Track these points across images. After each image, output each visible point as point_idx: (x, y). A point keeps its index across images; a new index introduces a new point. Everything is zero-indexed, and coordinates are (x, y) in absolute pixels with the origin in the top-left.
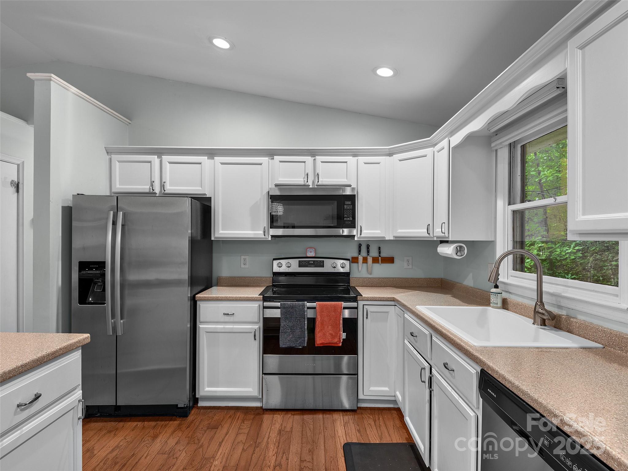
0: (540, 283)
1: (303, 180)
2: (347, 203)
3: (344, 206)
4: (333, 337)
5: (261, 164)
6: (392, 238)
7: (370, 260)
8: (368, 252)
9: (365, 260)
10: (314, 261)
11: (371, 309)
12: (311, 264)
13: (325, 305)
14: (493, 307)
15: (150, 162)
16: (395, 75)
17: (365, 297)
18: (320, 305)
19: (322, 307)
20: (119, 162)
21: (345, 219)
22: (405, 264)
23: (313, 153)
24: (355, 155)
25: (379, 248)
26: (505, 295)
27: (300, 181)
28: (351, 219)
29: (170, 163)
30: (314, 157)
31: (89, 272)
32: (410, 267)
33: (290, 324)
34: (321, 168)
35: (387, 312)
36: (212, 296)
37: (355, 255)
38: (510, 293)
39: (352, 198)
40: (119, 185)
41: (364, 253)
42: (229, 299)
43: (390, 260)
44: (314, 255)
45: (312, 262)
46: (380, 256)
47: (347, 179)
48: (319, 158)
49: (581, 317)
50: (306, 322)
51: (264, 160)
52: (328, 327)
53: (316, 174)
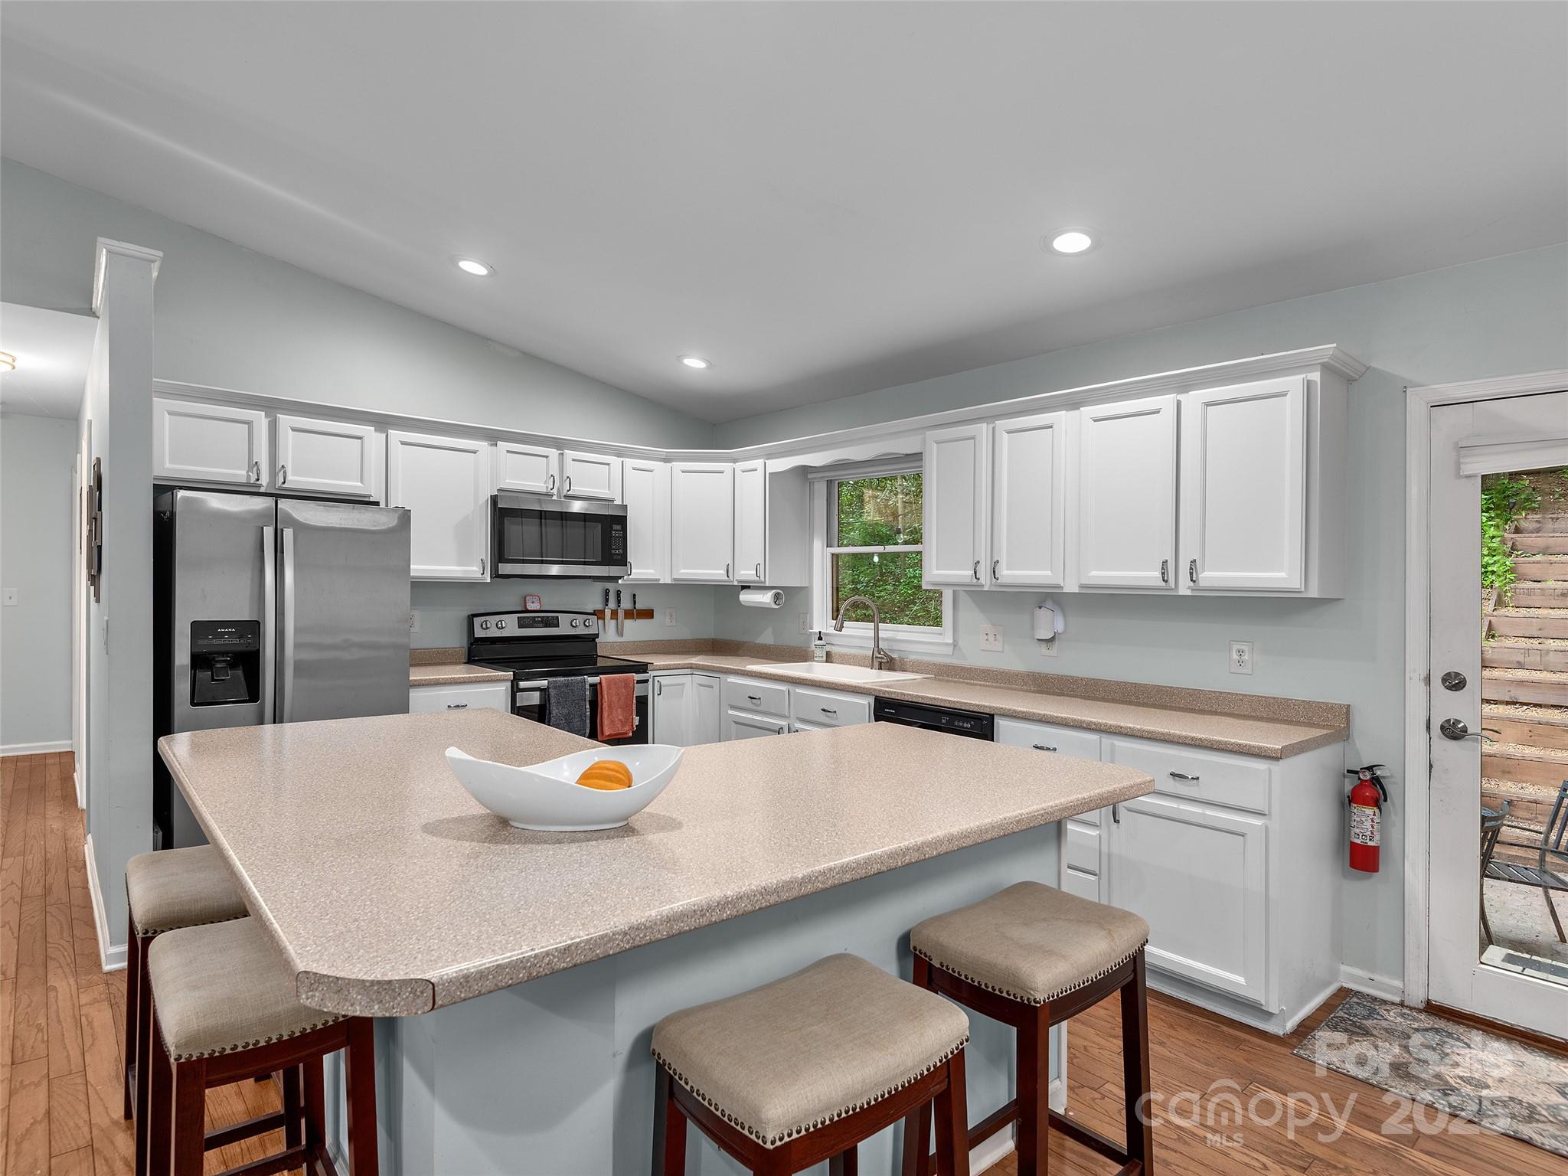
0: (877, 630)
1: (545, 485)
2: (615, 527)
3: (611, 532)
4: (623, 724)
5: (475, 452)
6: (669, 582)
7: (621, 614)
8: (619, 602)
9: (614, 614)
10: (542, 617)
11: (664, 681)
12: (538, 622)
13: (614, 679)
14: (817, 661)
15: (249, 423)
16: (708, 368)
17: (656, 665)
18: (605, 678)
19: (609, 682)
20: (170, 413)
21: (613, 552)
22: (668, 620)
23: (559, 444)
24: (619, 455)
25: (634, 595)
26: (828, 648)
27: (540, 486)
28: (621, 551)
29: (294, 430)
30: (560, 450)
31: (214, 642)
32: (674, 624)
33: (565, 711)
34: (571, 469)
35: (683, 684)
36: (427, 678)
37: (599, 606)
38: (832, 644)
39: (622, 521)
40: (170, 463)
41: (612, 604)
42: (458, 681)
43: (648, 614)
44: (538, 608)
45: (540, 619)
46: (635, 608)
47: (609, 490)
48: (570, 454)
49: (912, 657)
50: (588, 706)
51: (481, 445)
52: (616, 711)
53: (565, 478)
